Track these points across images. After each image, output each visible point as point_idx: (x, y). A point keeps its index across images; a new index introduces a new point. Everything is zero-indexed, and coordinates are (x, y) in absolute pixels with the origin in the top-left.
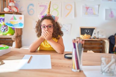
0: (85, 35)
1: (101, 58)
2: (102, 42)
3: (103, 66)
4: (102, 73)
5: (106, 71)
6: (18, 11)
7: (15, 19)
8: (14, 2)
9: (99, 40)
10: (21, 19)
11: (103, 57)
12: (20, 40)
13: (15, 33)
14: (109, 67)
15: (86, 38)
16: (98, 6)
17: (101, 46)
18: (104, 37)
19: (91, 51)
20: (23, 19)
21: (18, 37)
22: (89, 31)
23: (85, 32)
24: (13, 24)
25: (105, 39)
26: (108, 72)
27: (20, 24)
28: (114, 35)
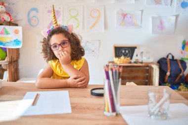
0: (122, 58)
1: (148, 93)
2: (148, 68)
3: (151, 105)
4: (151, 115)
5: (156, 113)
6: (12, 20)
7: (7, 33)
8: (5, 4)
9: (143, 65)
10: (17, 33)
11: (150, 91)
12: (15, 67)
13: (6, 56)
14: (161, 106)
15: (123, 62)
16: (140, 12)
17: (147, 74)
18: (151, 60)
19: (132, 83)
20: (21, 33)
21: (13, 63)
22: (127, 52)
23: (122, 52)
24: (4, 41)
25: (152, 63)
26: (159, 114)
27: (15, 41)
28: (165, 57)
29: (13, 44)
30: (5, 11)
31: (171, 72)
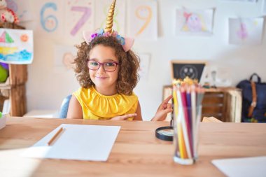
0: (187, 79)
2: (221, 96)
6: (17, 21)
7: (10, 41)
10: (25, 41)
12: (21, 94)
13: (8, 76)
17: (221, 105)
18: (228, 84)
20: (31, 41)
21: (18, 88)
22: (191, 71)
23: (183, 71)
24: (5, 52)
25: (229, 88)
27: (22, 53)
28: (248, 79)
29: (19, 58)
30: (6, 6)
31: (257, 101)
